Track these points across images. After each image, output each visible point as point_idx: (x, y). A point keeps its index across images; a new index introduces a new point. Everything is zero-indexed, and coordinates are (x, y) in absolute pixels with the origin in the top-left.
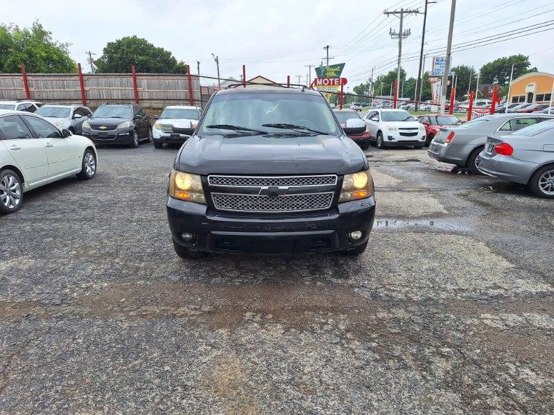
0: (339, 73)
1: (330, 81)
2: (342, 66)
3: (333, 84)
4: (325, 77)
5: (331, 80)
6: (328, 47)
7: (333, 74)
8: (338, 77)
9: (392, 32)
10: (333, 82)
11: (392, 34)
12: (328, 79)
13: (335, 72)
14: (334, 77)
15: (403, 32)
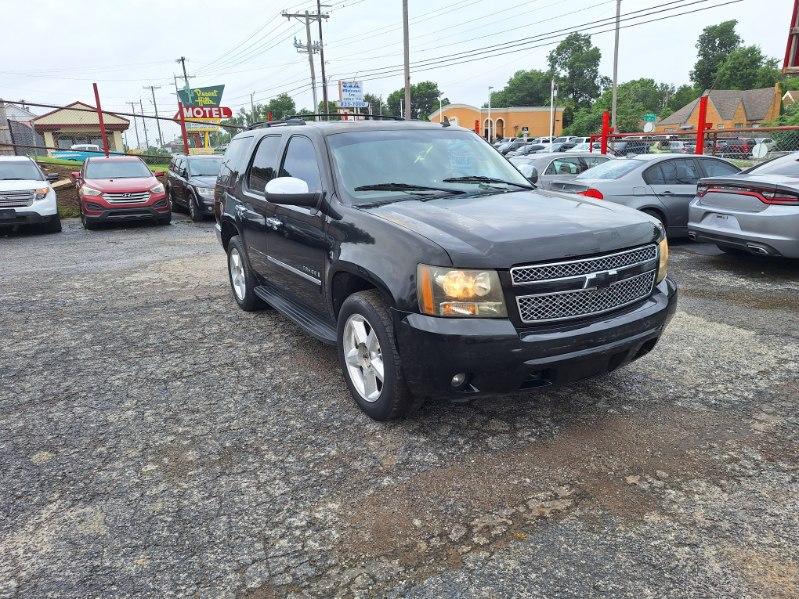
0: (218, 99)
1: (205, 112)
2: (220, 89)
3: (211, 116)
4: (197, 105)
5: (207, 110)
6: (183, 60)
7: (207, 101)
8: (217, 106)
9: (298, 42)
10: (211, 112)
11: (298, 46)
12: (202, 108)
13: (211, 98)
14: (211, 106)
15: (312, 43)
